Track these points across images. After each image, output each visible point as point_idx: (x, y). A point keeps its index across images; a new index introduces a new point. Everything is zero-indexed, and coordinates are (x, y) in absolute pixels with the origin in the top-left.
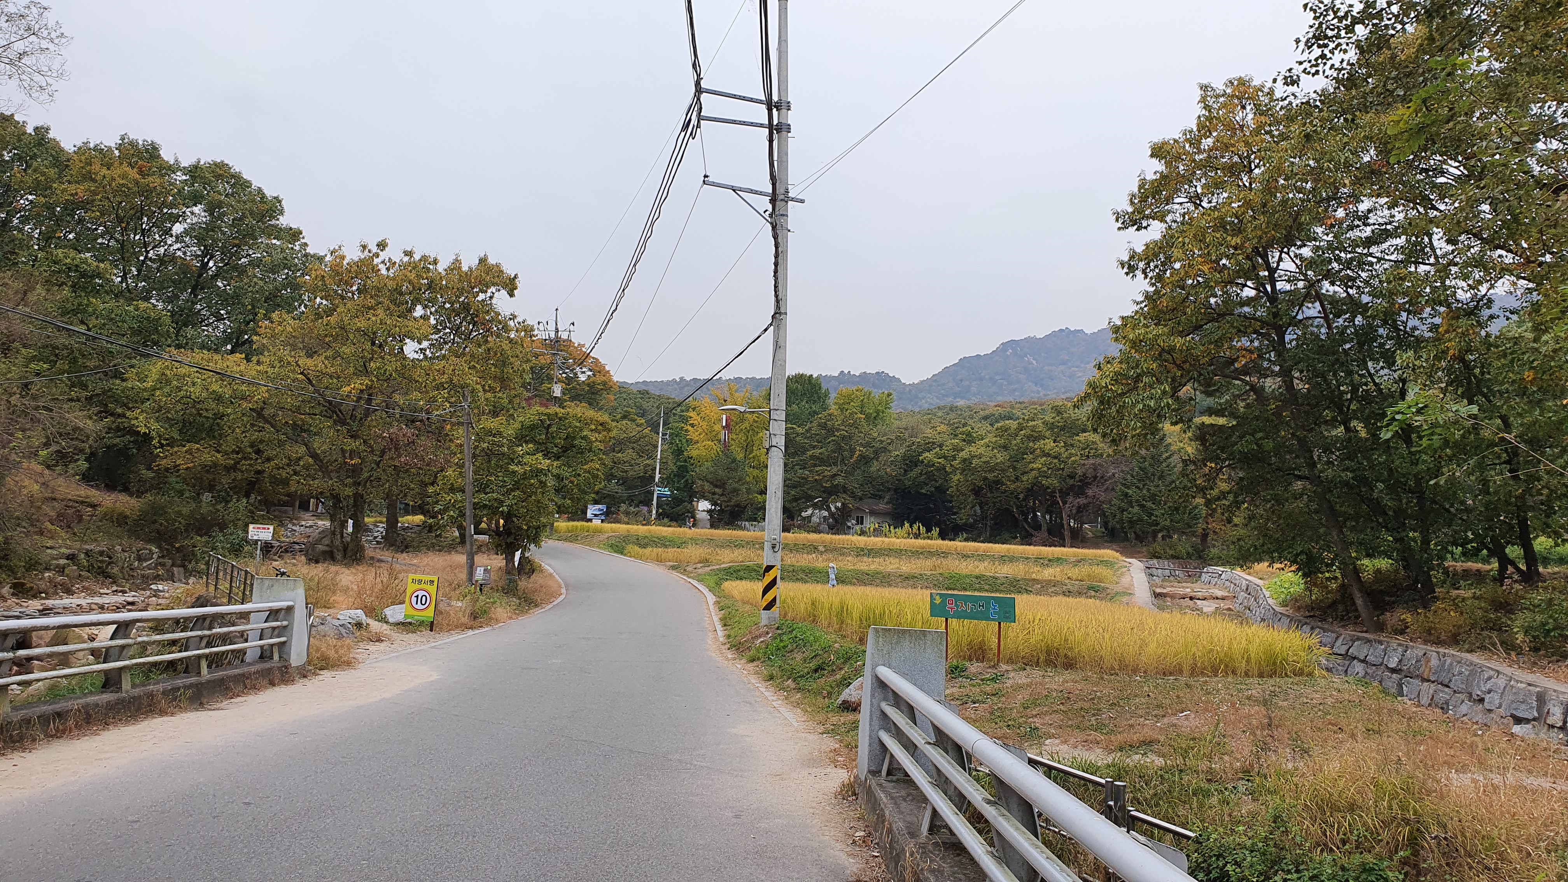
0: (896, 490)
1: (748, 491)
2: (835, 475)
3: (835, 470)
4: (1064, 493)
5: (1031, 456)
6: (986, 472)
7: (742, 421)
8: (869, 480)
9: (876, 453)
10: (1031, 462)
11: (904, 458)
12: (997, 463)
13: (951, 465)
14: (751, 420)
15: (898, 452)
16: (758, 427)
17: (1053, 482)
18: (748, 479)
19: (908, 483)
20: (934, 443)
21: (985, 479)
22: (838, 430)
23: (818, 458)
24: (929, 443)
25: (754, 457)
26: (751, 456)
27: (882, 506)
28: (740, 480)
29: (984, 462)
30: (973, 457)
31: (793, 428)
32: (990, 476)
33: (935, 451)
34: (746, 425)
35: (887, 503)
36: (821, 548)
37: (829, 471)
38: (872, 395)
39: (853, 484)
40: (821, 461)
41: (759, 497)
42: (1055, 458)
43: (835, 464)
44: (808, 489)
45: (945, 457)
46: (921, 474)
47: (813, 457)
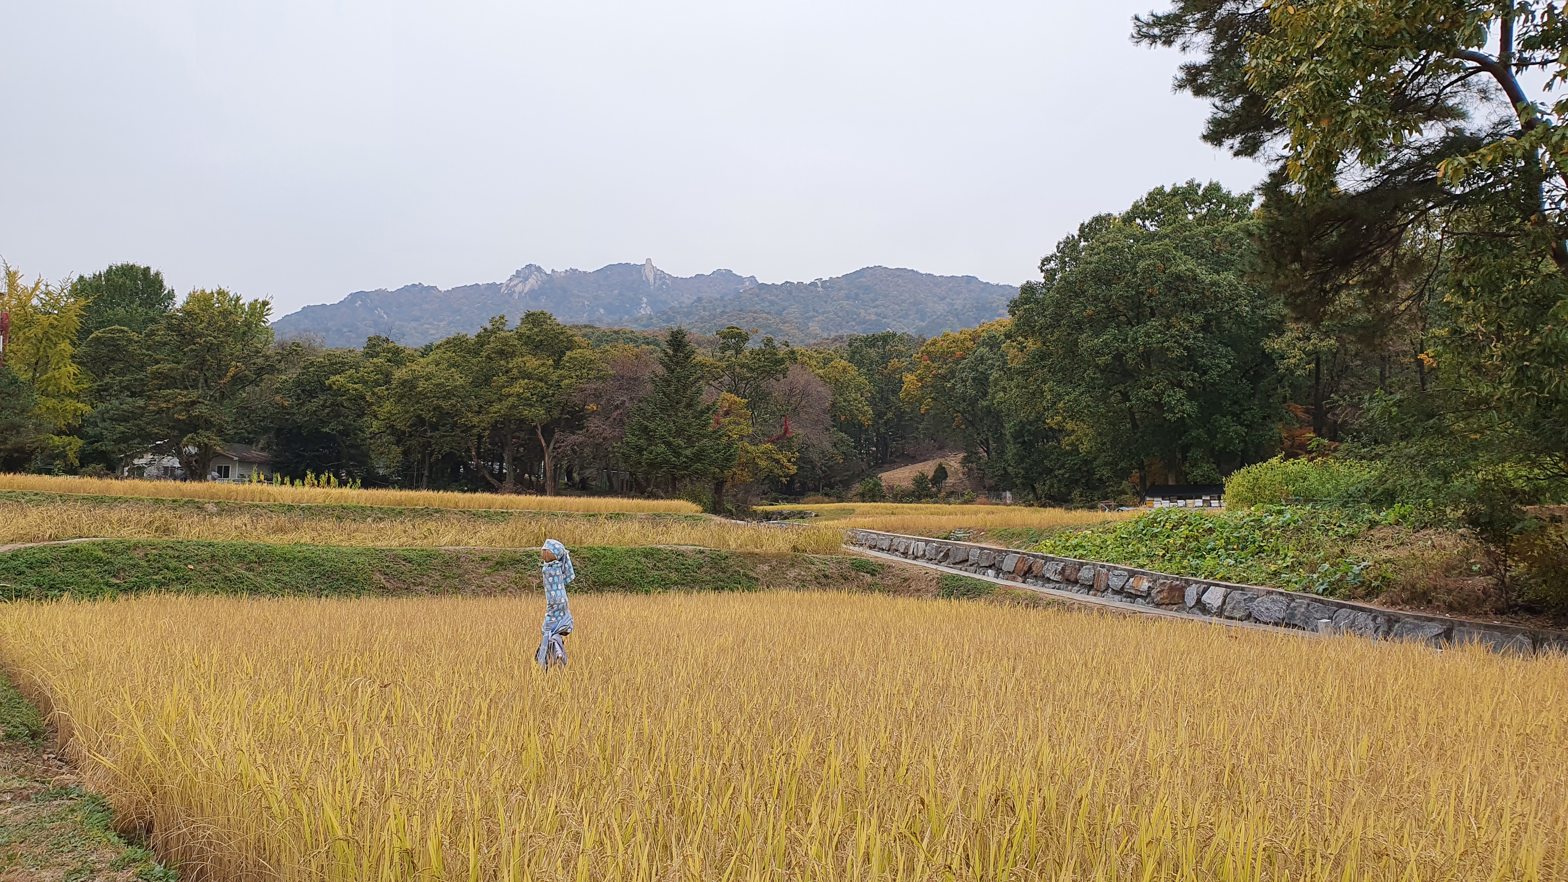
0: (279, 431)
1: (38, 428)
2: (193, 403)
3: (194, 394)
4: (548, 431)
5: (504, 378)
6: (438, 398)
7: (30, 323)
8: (244, 411)
9: (260, 372)
10: (503, 387)
11: (298, 383)
12: (456, 386)
13: (374, 394)
14: (46, 324)
15: (291, 374)
16: (57, 335)
17: (537, 414)
18: (37, 411)
19: (299, 418)
20: (344, 364)
21: (437, 408)
22: (200, 336)
23: (166, 377)
24: (336, 364)
25: (48, 379)
26: (44, 377)
27: (255, 453)
28: (23, 411)
29: (437, 385)
30: (416, 378)
31: (123, 331)
32: (445, 405)
33: (349, 373)
34: (37, 330)
35: (262, 449)
36: (210, 507)
37: (183, 396)
38: (241, 302)
39: (225, 415)
40: (168, 381)
41: (56, 438)
42: (541, 380)
43: (195, 387)
44: (148, 424)
45: (365, 383)
46: (323, 406)
47: (156, 375)
